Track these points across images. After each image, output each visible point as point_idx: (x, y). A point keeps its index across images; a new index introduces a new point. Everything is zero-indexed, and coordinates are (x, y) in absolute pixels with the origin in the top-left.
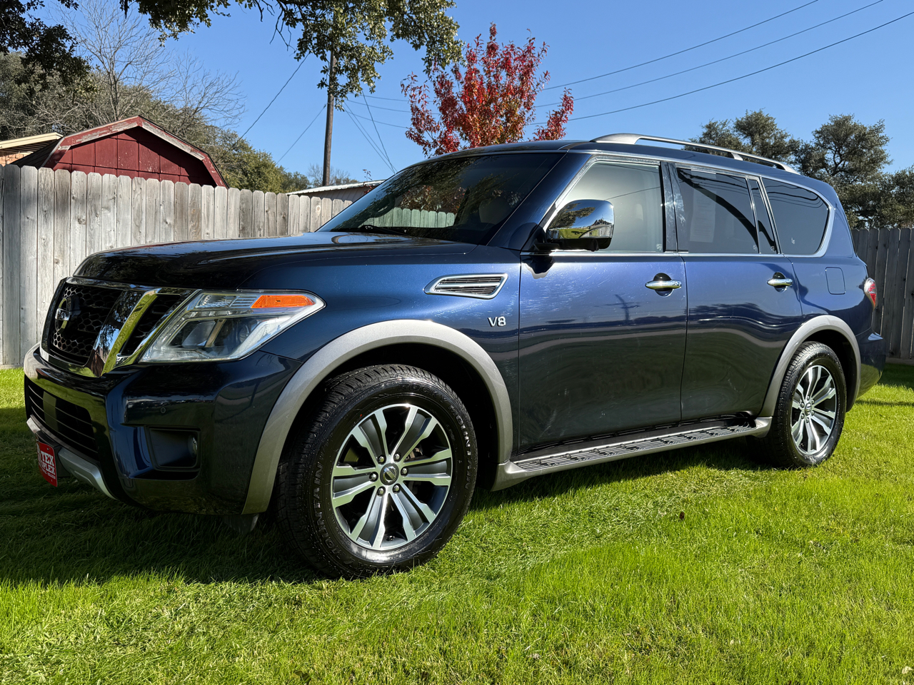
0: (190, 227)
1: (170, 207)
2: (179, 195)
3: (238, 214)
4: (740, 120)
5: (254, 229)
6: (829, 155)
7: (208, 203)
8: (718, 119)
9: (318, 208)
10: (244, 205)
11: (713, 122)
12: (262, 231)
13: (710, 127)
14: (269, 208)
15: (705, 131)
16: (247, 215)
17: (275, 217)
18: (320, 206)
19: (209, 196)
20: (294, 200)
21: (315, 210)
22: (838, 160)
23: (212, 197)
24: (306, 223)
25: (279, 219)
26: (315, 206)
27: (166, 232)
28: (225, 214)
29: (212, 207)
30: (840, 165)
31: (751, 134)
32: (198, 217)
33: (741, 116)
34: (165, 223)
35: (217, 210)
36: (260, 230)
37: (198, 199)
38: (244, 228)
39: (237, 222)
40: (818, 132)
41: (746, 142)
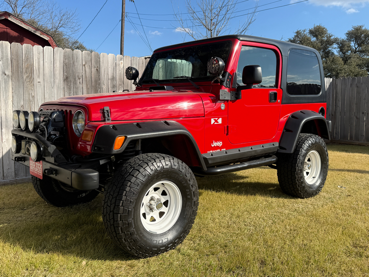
0: (25, 77)
1: (8, 62)
2: (15, 53)
3: (62, 67)
4: (311, 29)
5: (75, 78)
6: (352, 44)
7: (39, 59)
8: (301, 29)
9: (122, 63)
10: (67, 61)
11: (299, 30)
12: (81, 79)
13: (298, 33)
14: (86, 63)
15: (295, 34)
16: (69, 68)
17: (91, 68)
18: (122, 61)
19: (39, 54)
20: (104, 56)
21: (119, 64)
22: (356, 46)
23: (41, 54)
24: (113, 73)
25: (94, 70)
26: (119, 61)
27: (5, 82)
28: (52, 67)
29: (41, 62)
30: (357, 49)
31: (316, 36)
32: (31, 70)
33: (312, 27)
34: (4, 75)
35: (46, 64)
36: (79, 79)
37: (30, 55)
38: (67, 78)
39: (62, 73)
40: (347, 34)
41: (314, 39)
